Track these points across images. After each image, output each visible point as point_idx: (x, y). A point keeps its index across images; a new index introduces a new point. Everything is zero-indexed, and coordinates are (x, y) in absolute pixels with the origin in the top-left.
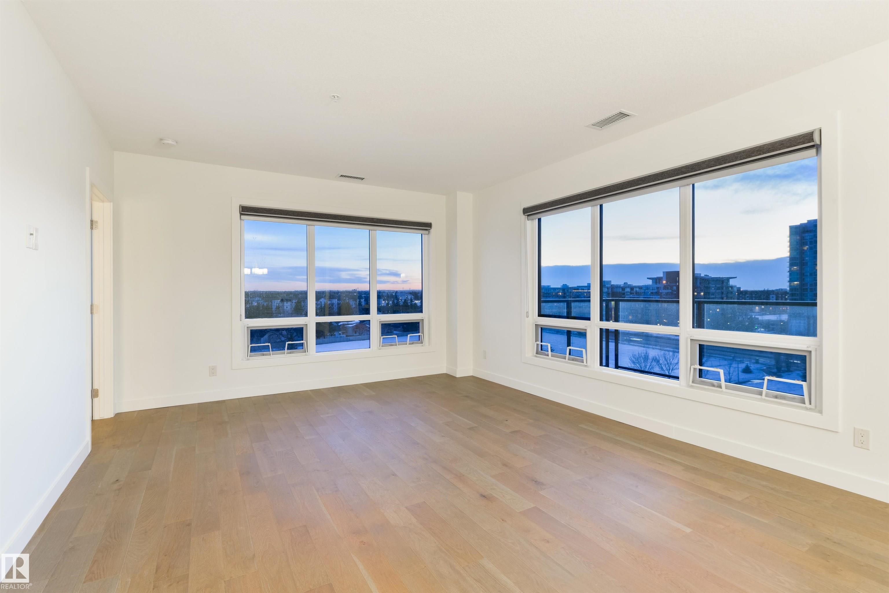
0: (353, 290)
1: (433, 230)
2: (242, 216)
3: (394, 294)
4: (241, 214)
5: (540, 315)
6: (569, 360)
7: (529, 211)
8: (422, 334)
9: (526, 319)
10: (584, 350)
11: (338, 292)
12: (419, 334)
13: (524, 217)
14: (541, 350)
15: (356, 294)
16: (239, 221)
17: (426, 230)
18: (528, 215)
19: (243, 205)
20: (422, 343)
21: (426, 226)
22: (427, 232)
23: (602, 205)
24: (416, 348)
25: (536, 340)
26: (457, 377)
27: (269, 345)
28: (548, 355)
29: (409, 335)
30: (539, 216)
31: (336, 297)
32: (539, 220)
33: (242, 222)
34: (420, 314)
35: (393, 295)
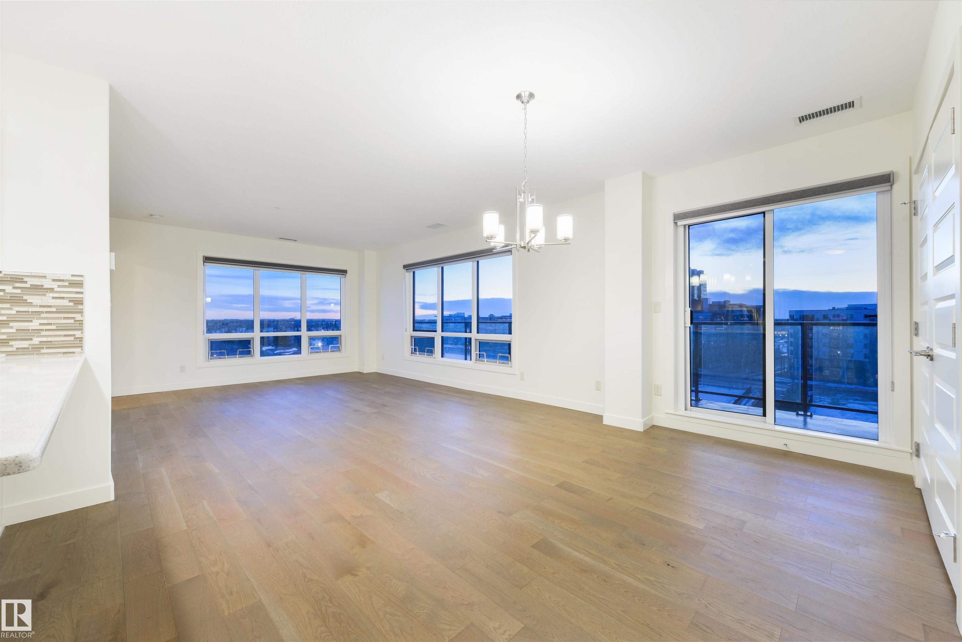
0: (290, 319)
1: (347, 275)
2: (205, 263)
3: (334, 323)
4: (204, 262)
5: (414, 330)
6: (427, 355)
7: (407, 267)
8: (340, 345)
9: (405, 332)
10: (433, 349)
11: (274, 321)
12: (339, 345)
13: (404, 271)
14: (414, 351)
15: (293, 323)
16: (203, 266)
17: (344, 274)
18: (407, 269)
19: (206, 256)
20: (340, 351)
21: (343, 272)
22: (344, 276)
23: (443, 267)
24: (336, 354)
25: (411, 345)
26: (365, 373)
27: (225, 352)
28: (417, 354)
29: (330, 346)
30: (414, 270)
31: (272, 326)
32: (414, 273)
33: (205, 267)
34: (339, 331)
35: (332, 323)
